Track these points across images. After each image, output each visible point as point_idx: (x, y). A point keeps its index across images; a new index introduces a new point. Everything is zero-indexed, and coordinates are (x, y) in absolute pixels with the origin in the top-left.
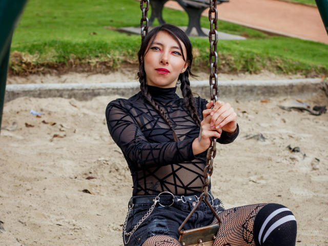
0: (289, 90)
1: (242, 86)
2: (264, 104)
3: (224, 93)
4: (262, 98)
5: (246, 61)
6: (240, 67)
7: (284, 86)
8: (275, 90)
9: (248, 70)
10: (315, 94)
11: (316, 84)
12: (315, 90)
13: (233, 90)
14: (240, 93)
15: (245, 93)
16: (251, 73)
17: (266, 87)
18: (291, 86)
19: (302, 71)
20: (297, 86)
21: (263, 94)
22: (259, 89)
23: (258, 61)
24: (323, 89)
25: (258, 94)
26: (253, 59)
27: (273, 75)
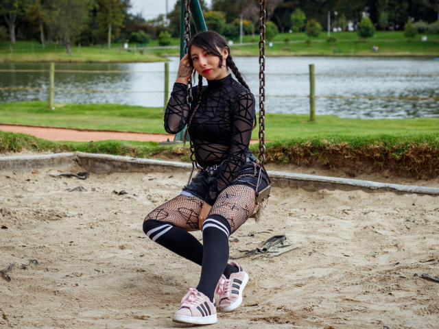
0: (51, 162)
1: (17, 160)
2: (36, 174)
3: (4, 167)
4: (32, 170)
5: (11, 142)
6: (7, 146)
7: (48, 159)
8: (41, 163)
9: (12, 149)
10: (70, 165)
11: (70, 157)
12: (70, 162)
13: (11, 164)
14: (15, 166)
15: (19, 166)
16: (15, 151)
17: (34, 160)
18: (53, 159)
19: (51, 148)
20: (56, 158)
21: (33, 166)
22: (30, 163)
23: (19, 141)
24: (76, 160)
25: (29, 167)
26: (15, 139)
27: (31, 152)
